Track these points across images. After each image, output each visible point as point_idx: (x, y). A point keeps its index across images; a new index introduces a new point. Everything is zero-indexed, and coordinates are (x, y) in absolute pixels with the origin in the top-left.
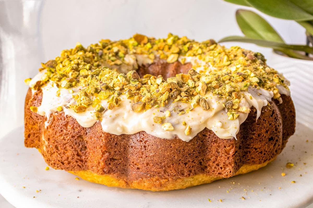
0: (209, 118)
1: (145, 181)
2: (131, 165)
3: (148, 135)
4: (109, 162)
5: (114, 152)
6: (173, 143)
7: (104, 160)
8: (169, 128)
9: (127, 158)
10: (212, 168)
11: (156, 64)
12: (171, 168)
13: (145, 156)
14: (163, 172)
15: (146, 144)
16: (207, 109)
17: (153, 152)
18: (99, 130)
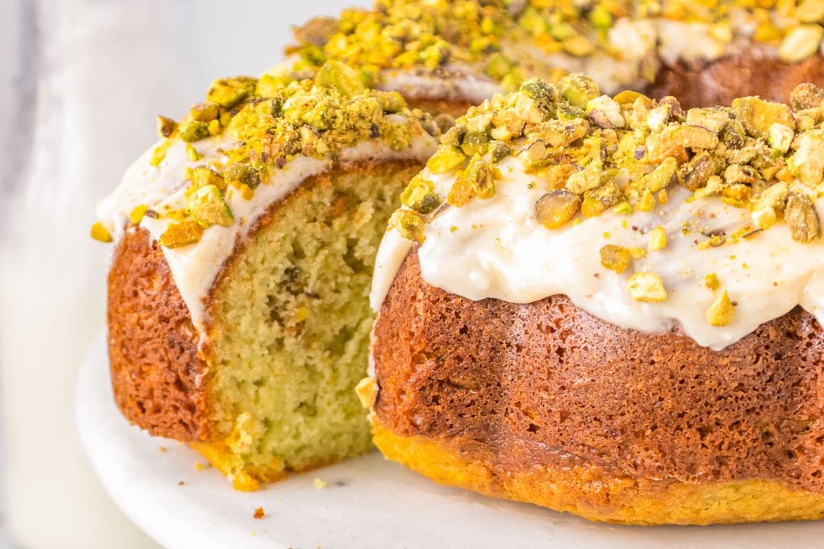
0: (812, 272)
1: (553, 476)
2: (511, 415)
3: (575, 311)
4: (432, 394)
5: (455, 358)
6: (662, 350)
7: (416, 382)
8: (649, 290)
9: (499, 385)
10: (811, 462)
11: (736, 61)
12: (647, 440)
13: (559, 386)
14: (616, 450)
15: (564, 340)
16: (810, 237)
17: (585, 373)
18: (412, 274)
